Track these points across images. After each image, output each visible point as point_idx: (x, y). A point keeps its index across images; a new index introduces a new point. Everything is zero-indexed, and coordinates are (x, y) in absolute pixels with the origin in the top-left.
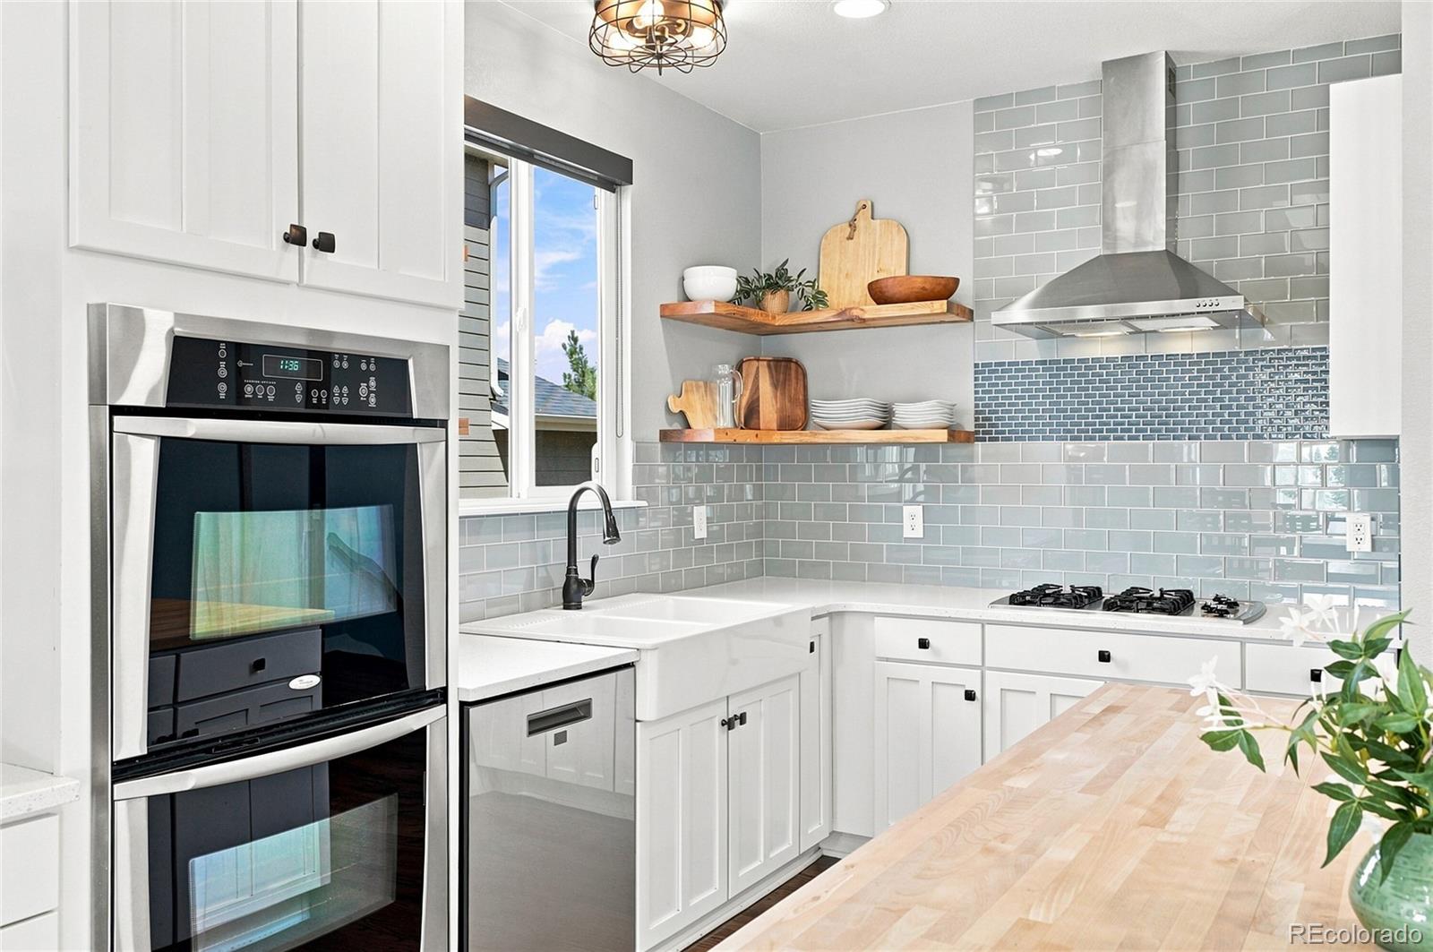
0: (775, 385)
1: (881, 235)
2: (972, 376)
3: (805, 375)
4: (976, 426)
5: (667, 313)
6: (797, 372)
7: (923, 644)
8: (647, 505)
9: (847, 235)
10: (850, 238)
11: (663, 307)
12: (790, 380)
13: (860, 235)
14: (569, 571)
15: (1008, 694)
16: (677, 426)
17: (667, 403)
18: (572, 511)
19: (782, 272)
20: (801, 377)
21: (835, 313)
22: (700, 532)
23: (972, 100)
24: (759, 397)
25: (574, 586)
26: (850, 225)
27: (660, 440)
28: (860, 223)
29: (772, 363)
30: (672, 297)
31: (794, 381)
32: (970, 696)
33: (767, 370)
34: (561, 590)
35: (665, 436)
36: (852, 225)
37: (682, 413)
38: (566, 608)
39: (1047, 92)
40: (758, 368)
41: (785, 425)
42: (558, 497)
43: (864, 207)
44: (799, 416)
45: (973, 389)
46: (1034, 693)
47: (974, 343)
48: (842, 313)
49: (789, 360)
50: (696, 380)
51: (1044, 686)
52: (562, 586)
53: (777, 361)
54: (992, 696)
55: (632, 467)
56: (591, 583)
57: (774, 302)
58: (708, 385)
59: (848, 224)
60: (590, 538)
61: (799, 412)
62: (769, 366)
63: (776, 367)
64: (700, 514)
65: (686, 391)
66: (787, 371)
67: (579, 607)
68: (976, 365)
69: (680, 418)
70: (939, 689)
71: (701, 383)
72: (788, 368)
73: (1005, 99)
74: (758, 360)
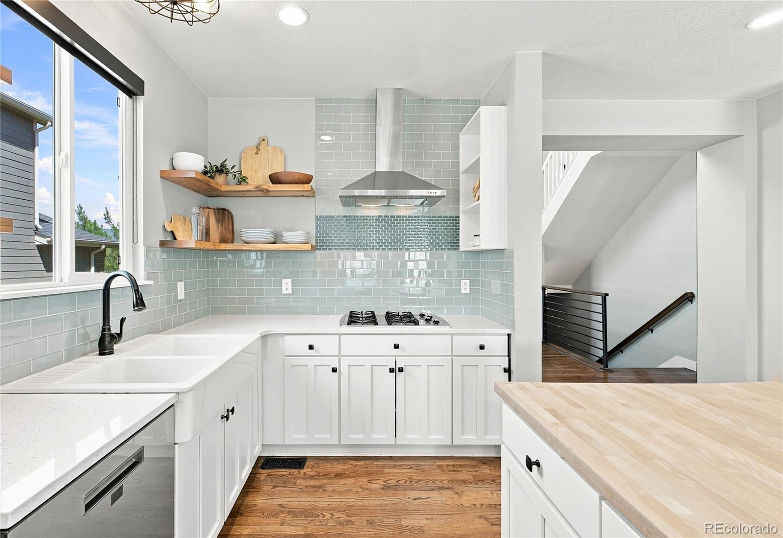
0: (218, 221)
1: (272, 154)
2: (315, 221)
3: (232, 217)
4: (316, 243)
5: (164, 176)
6: (228, 216)
7: (311, 347)
8: (154, 283)
9: (255, 152)
10: (257, 153)
11: (162, 172)
12: (225, 219)
13: (262, 152)
14: (103, 330)
15: (351, 367)
16: (169, 239)
17: (164, 226)
18: (106, 290)
19: (223, 165)
20: (230, 218)
21: (254, 187)
22: (181, 295)
23: (315, 99)
24: (209, 227)
25: (108, 339)
26: (257, 148)
27: (160, 246)
28: (262, 147)
29: (216, 210)
30: (167, 167)
31: (227, 221)
32: (334, 370)
33: (213, 213)
34: (98, 341)
35: (163, 244)
36: (258, 148)
37: (172, 232)
38: (101, 354)
39: (348, 100)
40: (209, 212)
41: (223, 240)
42: (95, 280)
43: (264, 140)
44: (228, 236)
45: (315, 227)
46: (364, 365)
47: (315, 207)
48: (257, 187)
49: (224, 210)
50: (179, 216)
51: (368, 362)
52: (99, 338)
53: (218, 209)
54: (344, 369)
55: (144, 261)
56: (120, 335)
57: (220, 179)
58: (185, 219)
59: (256, 147)
60: (121, 306)
61: (230, 235)
62: (214, 212)
63: (218, 212)
64: (181, 286)
65: (174, 220)
66: (224, 215)
67: (112, 353)
68: (316, 217)
69: (171, 235)
70: (317, 367)
71: (181, 217)
72: (224, 214)
73: (330, 100)
74: (209, 208)
